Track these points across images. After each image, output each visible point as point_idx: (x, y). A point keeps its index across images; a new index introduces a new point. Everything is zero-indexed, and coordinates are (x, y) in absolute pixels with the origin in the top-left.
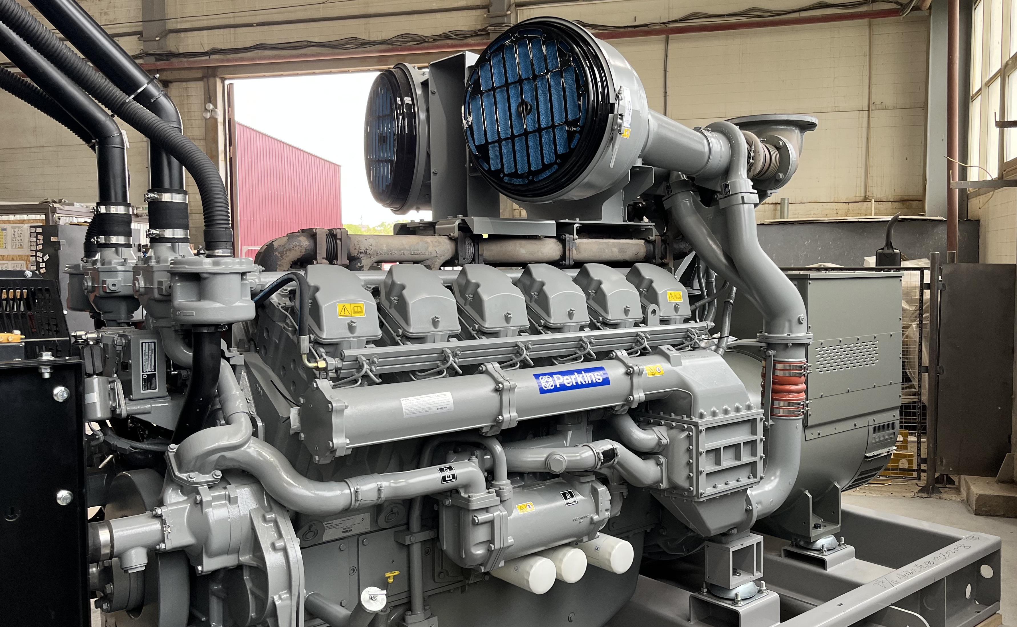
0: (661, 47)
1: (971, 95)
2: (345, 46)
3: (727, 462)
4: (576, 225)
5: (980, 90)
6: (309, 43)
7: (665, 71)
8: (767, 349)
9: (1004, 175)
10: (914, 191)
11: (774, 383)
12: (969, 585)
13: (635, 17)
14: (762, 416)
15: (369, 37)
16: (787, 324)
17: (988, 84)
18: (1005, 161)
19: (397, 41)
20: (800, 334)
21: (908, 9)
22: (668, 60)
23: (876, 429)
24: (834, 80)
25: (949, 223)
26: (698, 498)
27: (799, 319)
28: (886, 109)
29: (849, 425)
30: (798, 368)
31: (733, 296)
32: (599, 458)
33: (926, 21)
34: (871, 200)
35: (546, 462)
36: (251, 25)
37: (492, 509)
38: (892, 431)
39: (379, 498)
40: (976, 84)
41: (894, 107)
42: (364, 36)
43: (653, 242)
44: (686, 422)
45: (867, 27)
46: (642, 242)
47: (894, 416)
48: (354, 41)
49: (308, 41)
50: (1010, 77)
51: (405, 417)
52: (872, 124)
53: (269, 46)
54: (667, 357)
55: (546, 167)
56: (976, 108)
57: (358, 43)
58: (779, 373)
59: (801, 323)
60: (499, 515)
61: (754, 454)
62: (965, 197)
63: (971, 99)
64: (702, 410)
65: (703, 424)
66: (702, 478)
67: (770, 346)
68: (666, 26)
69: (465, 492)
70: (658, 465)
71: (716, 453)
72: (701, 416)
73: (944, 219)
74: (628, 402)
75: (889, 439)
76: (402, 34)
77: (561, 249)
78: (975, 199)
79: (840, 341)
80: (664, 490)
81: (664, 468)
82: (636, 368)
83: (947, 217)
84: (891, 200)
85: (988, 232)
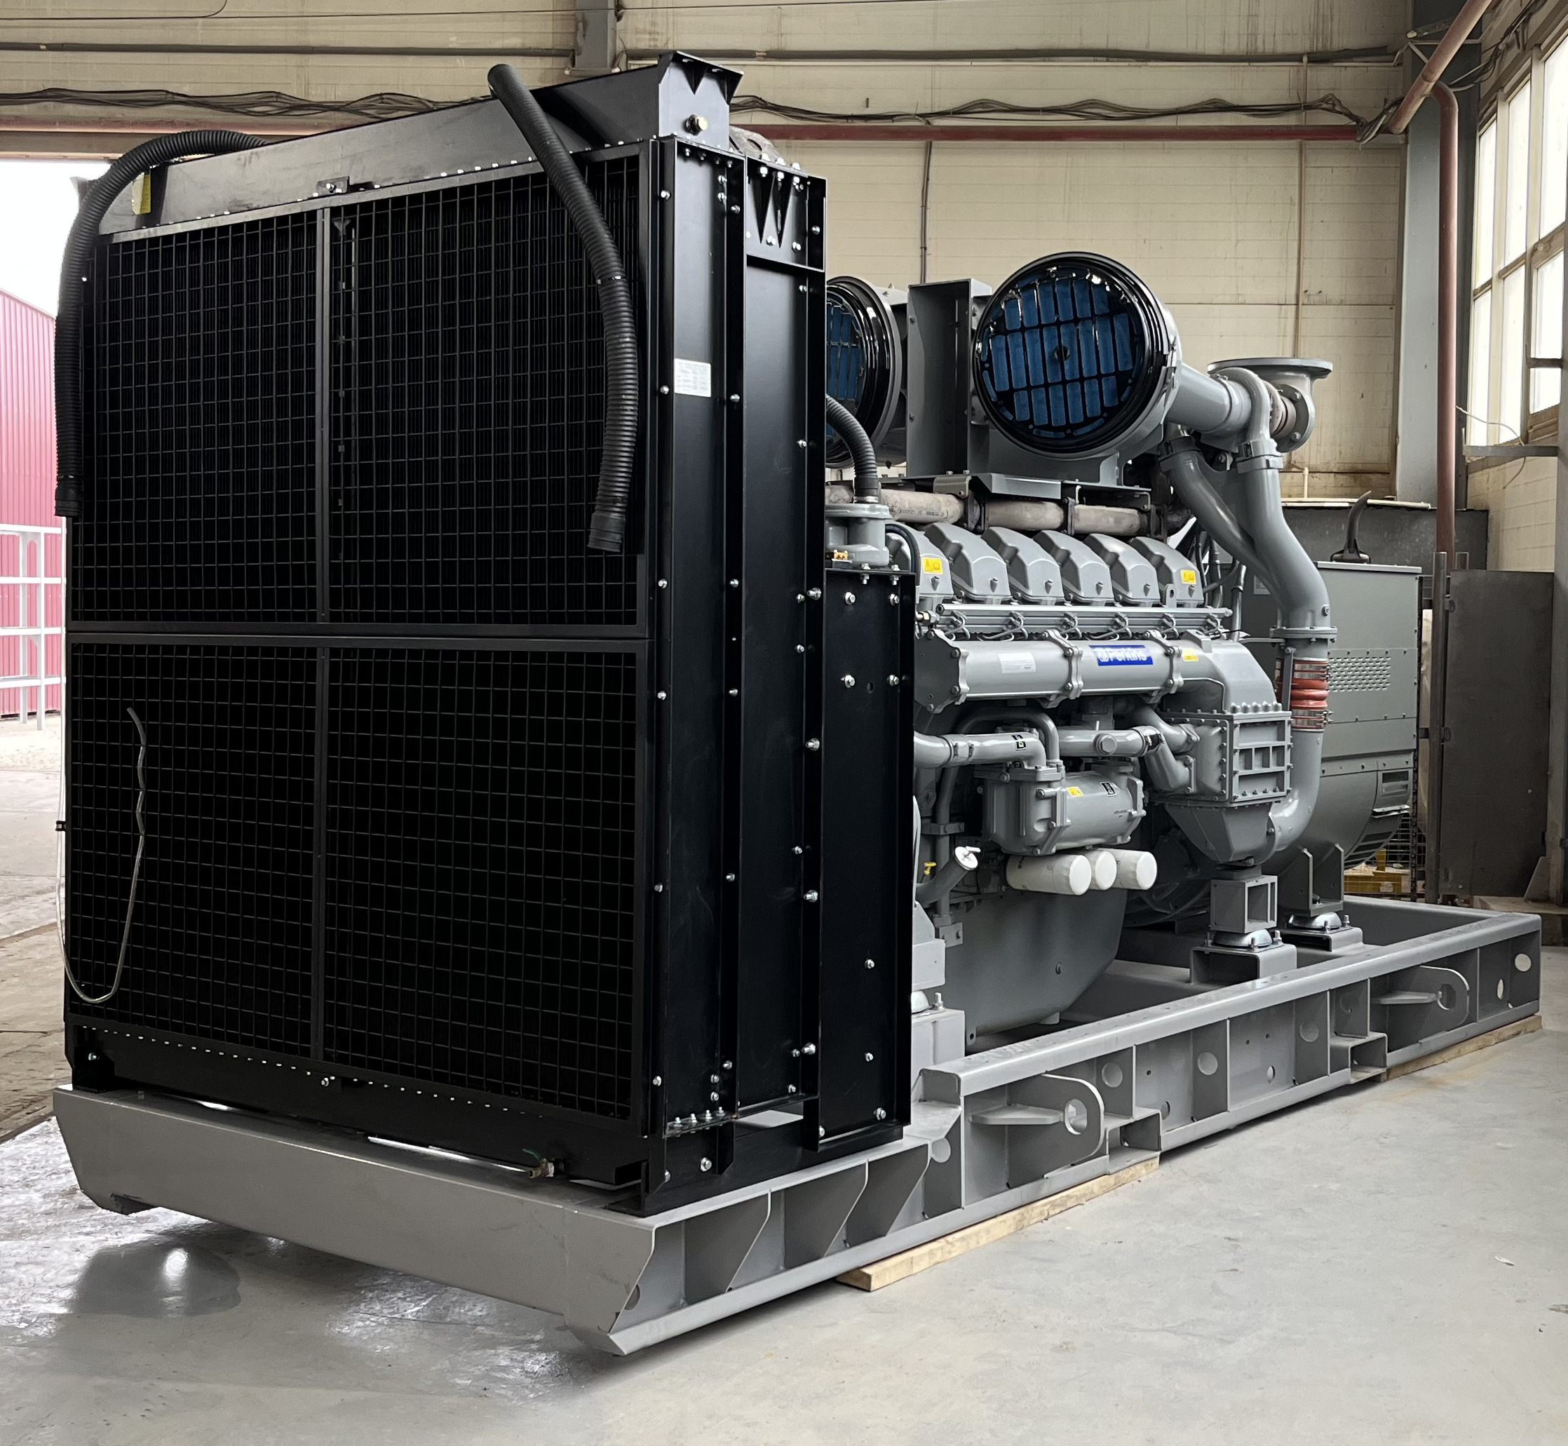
0: (919, 160)
1: (1473, 289)
2: (252, 109)
3: (1257, 769)
4: (1078, 488)
5: (1490, 282)
6: (170, 95)
7: (924, 206)
8: (1286, 647)
9: (1530, 436)
10: (1375, 454)
11: (1293, 688)
12: (1501, 981)
13: (868, 99)
14: (1290, 719)
15: (307, 93)
16: (1309, 615)
17: (1504, 274)
18: (1532, 412)
19: (369, 107)
20: (1324, 627)
21: (1372, 131)
22: (929, 187)
23: (1388, 777)
24: (1236, 246)
25: (1438, 513)
26: (1231, 803)
27: (1323, 610)
28: (1327, 303)
29: (1355, 766)
30: (1322, 670)
31: (1242, 582)
32: (1147, 742)
33: (1400, 151)
34: (1303, 469)
35: (1097, 743)
36: (34, 47)
37: (1055, 784)
38: (1402, 783)
39: (970, 756)
40: (1482, 272)
41: (1342, 301)
42: (294, 90)
43: (1148, 513)
44: (1218, 717)
45: (1297, 152)
46: (1134, 512)
47: (1407, 762)
48: (275, 99)
49: (167, 92)
50: (1540, 270)
51: (1004, 672)
52: (1302, 331)
53: (75, 94)
54: (1198, 642)
55: (1088, 421)
56: (1481, 309)
57: (282, 105)
58: (1297, 675)
59: (1325, 615)
60: (1060, 791)
61: (1280, 762)
62: (1464, 470)
63: (1474, 295)
64: (1233, 704)
65: (1239, 717)
66: (1236, 779)
67: (1289, 642)
68: (928, 122)
69: (1029, 765)
70: (1186, 765)
71: (1245, 752)
72: (1234, 710)
73: (1429, 506)
74: (1166, 685)
75: (1400, 793)
76: (381, 94)
77: (1062, 516)
78: (1480, 473)
79: (1349, 653)
80: (1193, 795)
81: (1192, 769)
82: (1176, 649)
83: (1435, 501)
84: (1334, 471)
85: (1503, 531)
